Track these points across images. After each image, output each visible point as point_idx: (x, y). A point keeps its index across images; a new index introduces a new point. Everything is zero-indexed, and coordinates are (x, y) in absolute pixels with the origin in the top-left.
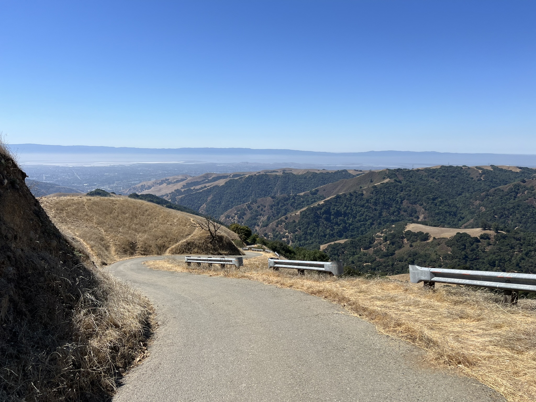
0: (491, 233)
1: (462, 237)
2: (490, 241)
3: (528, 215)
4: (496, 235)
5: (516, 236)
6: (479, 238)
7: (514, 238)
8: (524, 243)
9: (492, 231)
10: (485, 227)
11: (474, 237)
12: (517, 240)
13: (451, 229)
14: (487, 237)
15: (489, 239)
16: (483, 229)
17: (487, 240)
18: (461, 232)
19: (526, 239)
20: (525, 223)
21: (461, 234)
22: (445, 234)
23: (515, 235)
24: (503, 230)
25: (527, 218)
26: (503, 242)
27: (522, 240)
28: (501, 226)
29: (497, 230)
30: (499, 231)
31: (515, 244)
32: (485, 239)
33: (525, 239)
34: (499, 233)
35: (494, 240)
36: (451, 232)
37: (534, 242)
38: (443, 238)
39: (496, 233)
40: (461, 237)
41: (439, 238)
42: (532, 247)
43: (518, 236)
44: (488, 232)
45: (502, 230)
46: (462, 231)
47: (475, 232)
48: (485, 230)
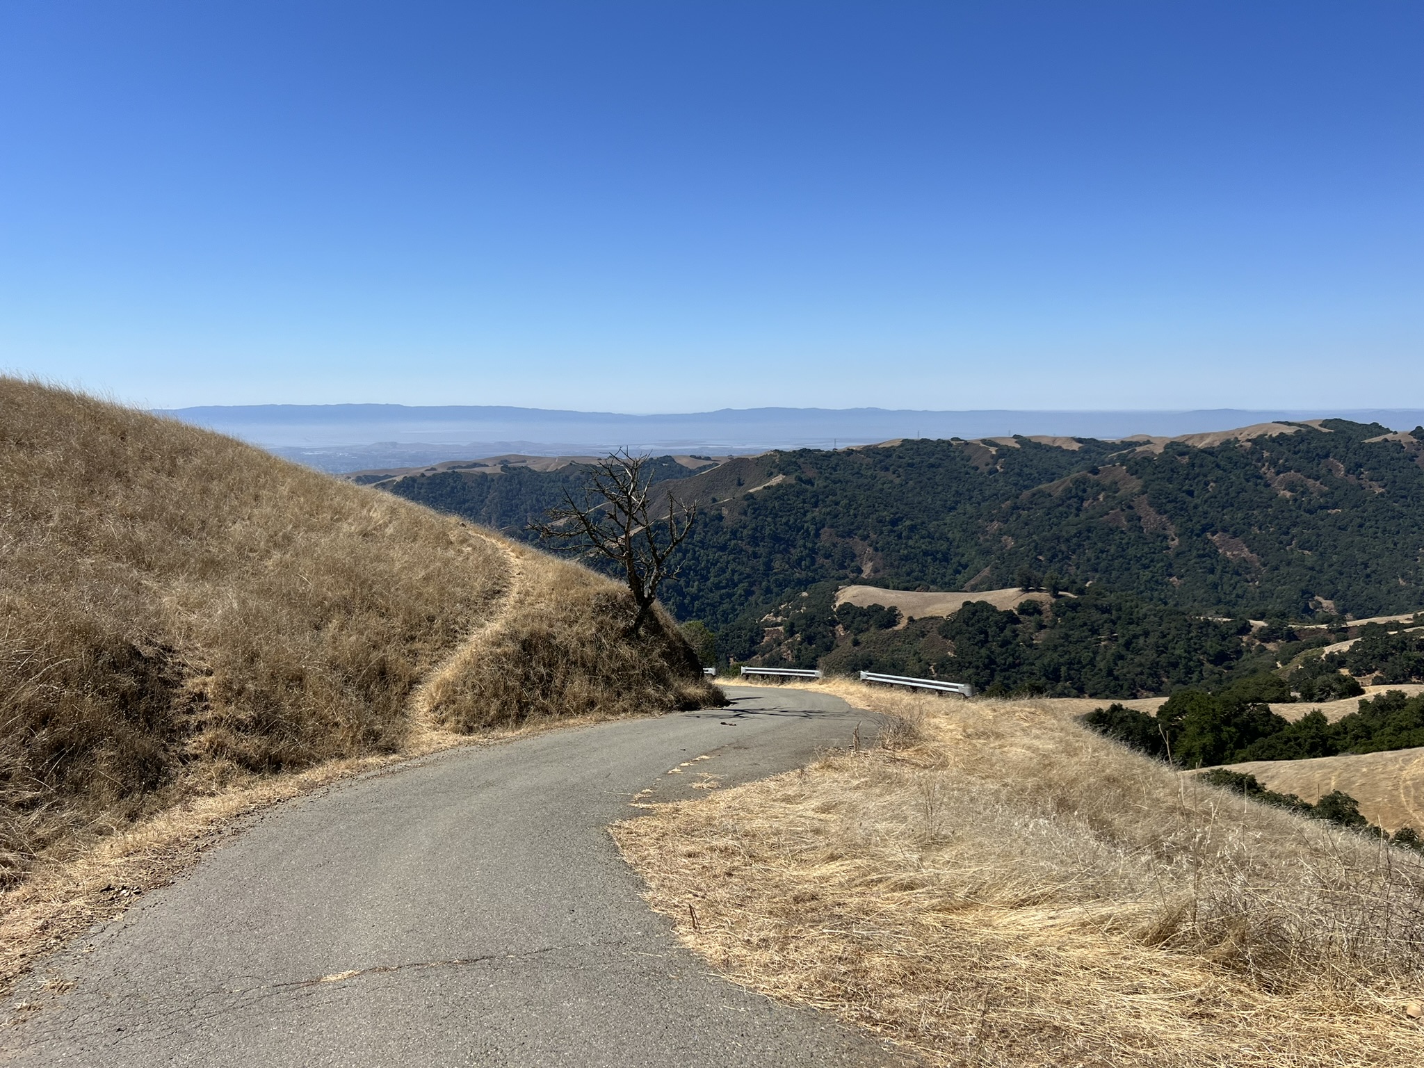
0: (1043, 597)
1: (977, 611)
2: (1043, 617)
3: (1112, 551)
4: (1056, 603)
5: (1099, 602)
6: (1016, 612)
7: (1096, 606)
8: (1119, 618)
9: (1044, 594)
10: (1026, 587)
11: (1005, 611)
12: (1103, 612)
13: (949, 595)
14: (1035, 608)
15: (1040, 613)
16: (1022, 591)
17: (1036, 616)
18: (974, 601)
19: (1124, 609)
20: (1107, 570)
21: (974, 605)
22: (936, 606)
23: (1097, 599)
24: (1070, 589)
25: (1110, 558)
26: (1073, 619)
27: (1114, 612)
28: (1065, 581)
29: (1055, 590)
30: (1060, 593)
31: (1101, 622)
32: (1031, 614)
33: (1120, 609)
34: (1062, 596)
35: (1050, 614)
36: (948, 602)
37: (1140, 615)
38: (932, 618)
39: (1055, 597)
40: (974, 614)
41: (921, 619)
42: (1139, 628)
43: (1104, 602)
44: (1035, 596)
45: (1066, 590)
46: (975, 598)
47: (1004, 598)
48: (1027, 591)
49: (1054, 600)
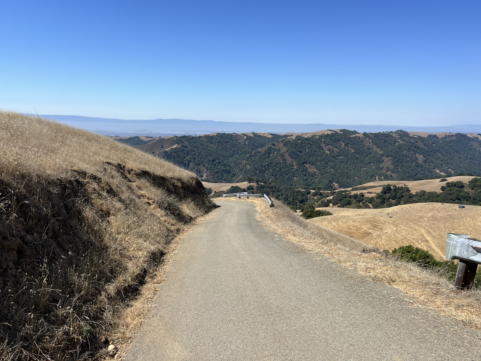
0: (254, 184)
1: (235, 189)
2: (254, 190)
3: (277, 170)
5: (270, 186)
6: (246, 189)
7: (269, 187)
8: (275, 190)
9: (255, 183)
10: (250, 181)
11: (243, 189)
12: (271, 189)
13: (227, 184)
14: (252, 188)
16: (249, 182)
17: (252, 190)
18: (234, 186)
19: (276, 187)
20: (276, 176)
22: (223, 188)
24: (262, 182)
25: (277, 172)
26: (262, 191)
28: (260, 179)
29: (257, 182)
30: (259, 183)
31: (270, 191)
32: (250, 190)
33: (275, 188)
35: (256, 189)
36: (227, 186)
37: (281, 189)
38: (222, 191)
39: (257, 184)
41: (218, 192)
42: (280, 193)
43: (271, 186)
44: (252, 184)
45: (261, 182)
46: (234, 185)
47: (243, 185)
48: (250, 183)
49: (257, 185)
